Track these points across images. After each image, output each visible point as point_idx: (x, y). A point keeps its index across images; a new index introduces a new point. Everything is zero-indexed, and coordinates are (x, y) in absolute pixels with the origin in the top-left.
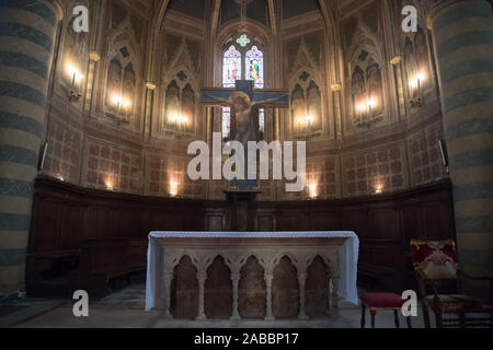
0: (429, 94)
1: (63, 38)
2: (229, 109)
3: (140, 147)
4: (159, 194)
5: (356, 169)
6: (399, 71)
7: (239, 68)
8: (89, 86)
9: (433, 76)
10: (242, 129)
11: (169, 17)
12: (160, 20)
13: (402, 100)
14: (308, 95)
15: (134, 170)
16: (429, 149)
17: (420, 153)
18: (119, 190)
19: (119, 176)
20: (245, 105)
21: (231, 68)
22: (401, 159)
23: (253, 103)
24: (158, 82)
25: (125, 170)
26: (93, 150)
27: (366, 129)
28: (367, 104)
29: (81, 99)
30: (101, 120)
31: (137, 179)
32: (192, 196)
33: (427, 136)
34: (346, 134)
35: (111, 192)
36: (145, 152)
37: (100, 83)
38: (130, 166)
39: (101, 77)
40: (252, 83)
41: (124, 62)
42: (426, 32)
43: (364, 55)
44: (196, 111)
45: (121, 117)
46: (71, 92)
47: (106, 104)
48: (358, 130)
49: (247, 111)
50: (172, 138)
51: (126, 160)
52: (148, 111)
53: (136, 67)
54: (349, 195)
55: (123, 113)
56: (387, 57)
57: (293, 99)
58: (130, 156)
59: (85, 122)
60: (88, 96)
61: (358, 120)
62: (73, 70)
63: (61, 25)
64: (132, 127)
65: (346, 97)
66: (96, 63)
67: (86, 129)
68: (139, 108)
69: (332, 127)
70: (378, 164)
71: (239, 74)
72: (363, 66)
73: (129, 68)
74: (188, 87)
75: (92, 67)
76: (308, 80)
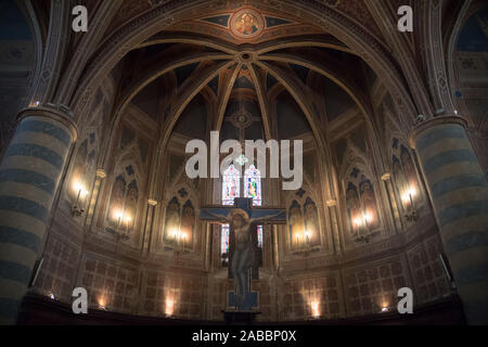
0: (422, 208)
1: (74, 157)
2: (228, 225)
3: (137, 263)
4: (154, 314)
5: (358, 285)
6: (390, 186)
7: (238, 185)
8: (93, 201)
9: (423, 191)
10: (241, 246)
11: (174, 139)
12: (165, 141)
13: (397, 214)
14: (305, 210)
15: (130, 287)
16: (431, 263)
17: (423, 267)
18: (112, 309)
19: (113, 293)
20: (244, 222)
21: (230, 185)
22: (404, 274)
23: (252, 220)
24: (160, 198)
25: (120, 288)
26: (90, 266)
27: (365, 243)
28: (363, 219)
29: (83, 214)
30: (101, 235)
31: (132, 297)
32: (189, 316)
33: (427, 250)
34: (345, 249)
35: (102, 311)
36: (142, 268)
37: (104, 198)
38: (126, 282)
39: (105, 193)
40: (250, 200)
41: (129, 179)
42: (410, 151)
43: (355, 172)
44: (196, 227)
45: (121, 232)
46: (75, 208)
47: (108, 219)
48: (358, 245)
49: (246, 228)
50: (171, 254)
51: (122, 276)
52: (148, 226)
53: (140, 184)
54: (354, 313)
55: (123, 228)
56: (377, 174)
57: (290, 214)
58: (127, 271)
59: (85, 237)
60: (91, 211)
61: (356, 234)
62: (79, 187)
63: (74, 146)
64: (131, 243)
65: (342, 212)
66: (102, 180)
67: (86, 245)
68: (140, 224)
69: (330, 242)
70: (380, 279)
71: (238, 191)
72: (356, 183)
73: (133, 185)
74: (188, 204)
75: (97, 183)
76: (305, 196)
